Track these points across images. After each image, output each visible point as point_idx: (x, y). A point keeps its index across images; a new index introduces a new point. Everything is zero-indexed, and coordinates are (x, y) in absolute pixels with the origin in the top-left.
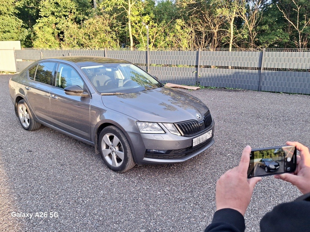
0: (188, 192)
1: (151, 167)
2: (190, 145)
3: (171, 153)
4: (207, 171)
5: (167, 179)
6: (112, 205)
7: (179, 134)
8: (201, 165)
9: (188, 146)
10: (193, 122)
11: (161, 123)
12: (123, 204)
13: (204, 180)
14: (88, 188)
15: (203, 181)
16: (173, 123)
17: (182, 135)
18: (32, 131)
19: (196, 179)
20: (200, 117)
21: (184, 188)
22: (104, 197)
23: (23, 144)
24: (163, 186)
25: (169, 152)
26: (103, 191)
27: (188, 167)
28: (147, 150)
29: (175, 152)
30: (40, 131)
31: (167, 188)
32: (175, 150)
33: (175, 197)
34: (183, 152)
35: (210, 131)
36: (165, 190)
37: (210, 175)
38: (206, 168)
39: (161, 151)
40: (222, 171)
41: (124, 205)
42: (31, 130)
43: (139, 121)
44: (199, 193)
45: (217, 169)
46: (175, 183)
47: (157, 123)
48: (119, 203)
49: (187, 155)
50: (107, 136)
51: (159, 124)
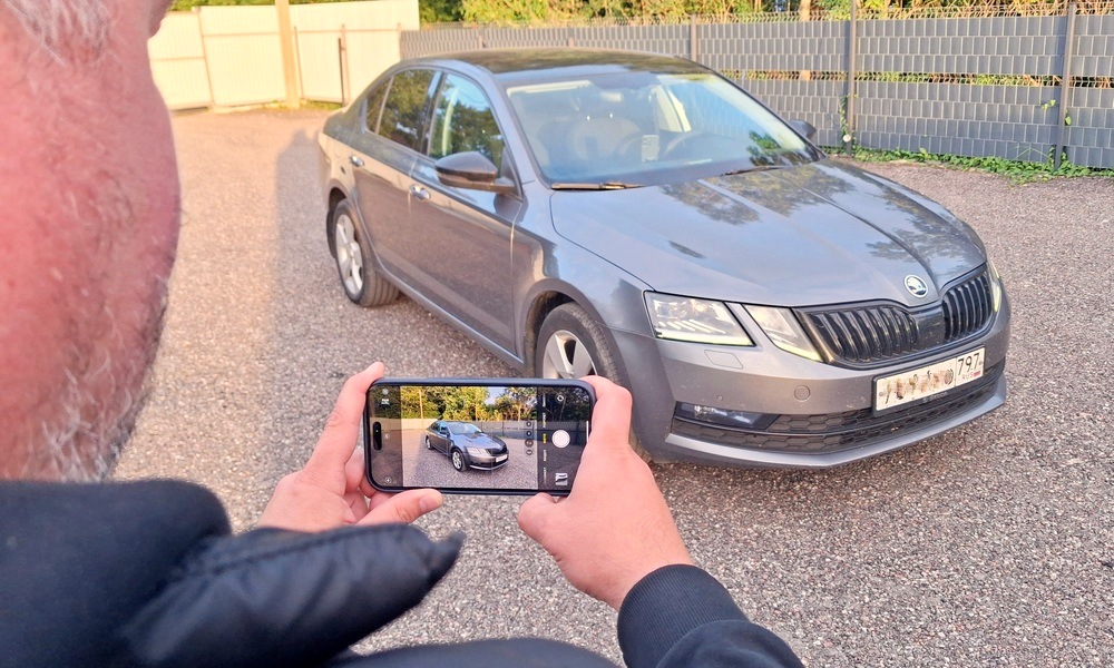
0: (824, 590)
1: (717, 476)
2: (864, 403)
3: (774, 427)
4: (944, 519)
5: (763, 528)
6: (525, 591)
7: (815, 356)
8: (926, 490)
9: (850, 407)
10: (886, 311)
11: (741, 303)
12: (558, 597)
13: (913, 553)
14: (467, 520)
15: (905, 555)
16: (790, 308)
17: (825, 360)
18: (371, 307)
19: (880, 546)
20: (927, 289)
21: (817, 572)
22: (507, 562)
23: (328, 351)
24: (735, 554)
25: (767, 420)
26: (512, 538)
27: (869, 494)
28: (678, 404)
29: (795, 424)
30: (395, 311)
31: (747, 563)
32: (793, 418)
33: (763, 602)
34: (832, 428)
35: (972, 354)
36: (737, 570)
37: (947, 534)
38: (943, 505)
39: (738, 413)
40: (1007, 525)
41: (561, 601)
42: (368, 303)
43: (655, 292)
44: (867, 600)
45: (992, 514)
46: (788, 546)
47: (723, 302)
48: (548, 589)
49: (849, 441)
50: (559, 341)
51: (731, 305)
